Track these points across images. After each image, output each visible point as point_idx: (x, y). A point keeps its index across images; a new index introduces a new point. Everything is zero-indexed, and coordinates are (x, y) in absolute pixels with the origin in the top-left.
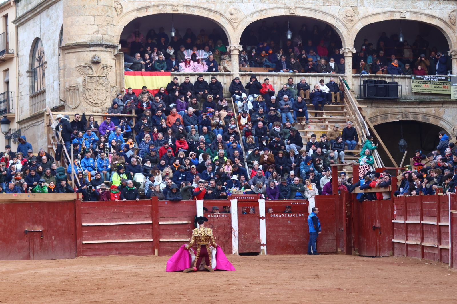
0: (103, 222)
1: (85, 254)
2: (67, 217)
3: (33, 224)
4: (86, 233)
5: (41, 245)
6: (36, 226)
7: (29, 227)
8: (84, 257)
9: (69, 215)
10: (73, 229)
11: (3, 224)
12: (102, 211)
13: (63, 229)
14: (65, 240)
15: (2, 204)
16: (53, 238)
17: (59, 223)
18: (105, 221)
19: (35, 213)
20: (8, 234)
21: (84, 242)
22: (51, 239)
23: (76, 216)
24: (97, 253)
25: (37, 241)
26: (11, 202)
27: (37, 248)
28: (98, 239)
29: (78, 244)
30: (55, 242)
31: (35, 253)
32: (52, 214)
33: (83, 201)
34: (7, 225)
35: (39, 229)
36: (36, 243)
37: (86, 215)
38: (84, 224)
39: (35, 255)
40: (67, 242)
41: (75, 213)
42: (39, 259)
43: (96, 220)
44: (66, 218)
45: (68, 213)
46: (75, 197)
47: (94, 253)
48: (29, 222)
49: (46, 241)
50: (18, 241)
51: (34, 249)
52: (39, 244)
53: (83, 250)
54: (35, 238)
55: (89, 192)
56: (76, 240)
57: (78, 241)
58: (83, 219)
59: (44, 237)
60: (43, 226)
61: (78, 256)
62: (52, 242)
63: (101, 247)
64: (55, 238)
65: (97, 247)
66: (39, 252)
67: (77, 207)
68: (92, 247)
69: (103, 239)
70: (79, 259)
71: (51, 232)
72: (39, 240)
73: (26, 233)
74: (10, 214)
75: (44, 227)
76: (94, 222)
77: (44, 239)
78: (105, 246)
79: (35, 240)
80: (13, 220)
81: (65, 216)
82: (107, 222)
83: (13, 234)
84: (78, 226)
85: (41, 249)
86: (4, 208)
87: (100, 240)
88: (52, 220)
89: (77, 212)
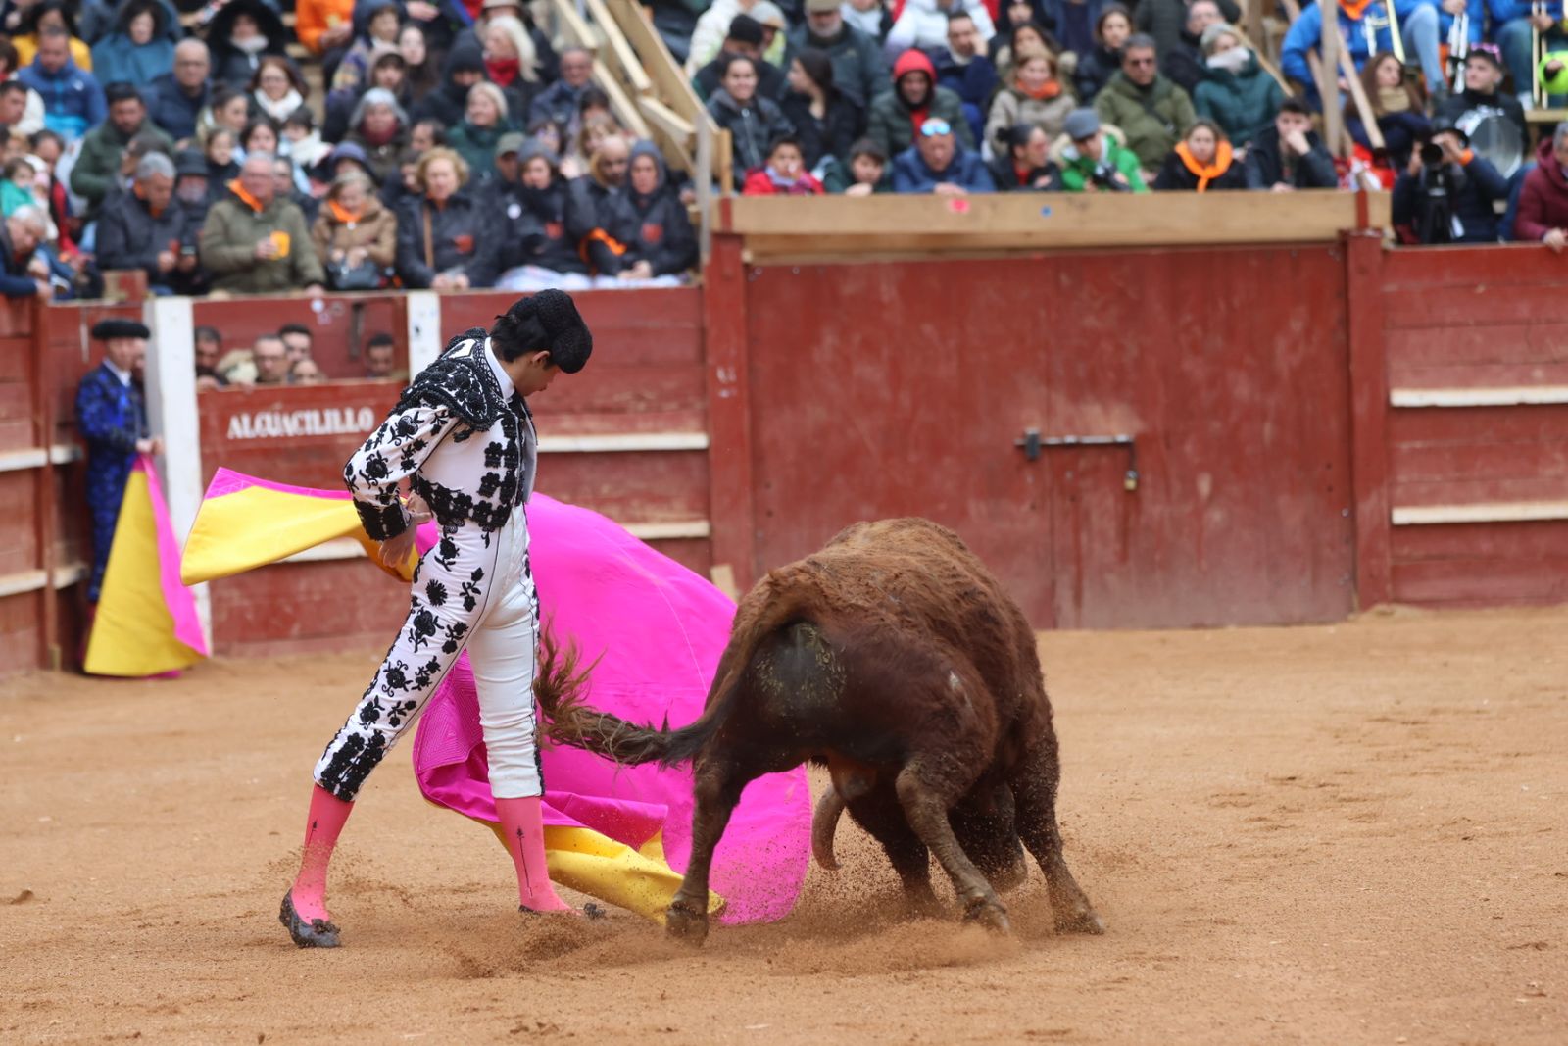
0: (1525, 380)
1: (1410, 591)
2: (1293, 347)
3: (1076, 397)
4: (1414, 451)
5: (1125, 534)
6: (1093, 411)
7: (1049, 411)
8: (1401, 611)
9: (1308, 332)
10: (1334, 425)
11: (885, 394)
12: (1524, 309)
13: (1268, 430)
14: (1283, 501)
15: (875, 266)
16: (1204, 486)
17: (1243, 389)
18: (1538, 373)
19: (1090, 321)
20: (913, 457)
21: (1402, 516)
22: (1191, 492)
23: (1355, 345)
24: (1491, 585)
25: (1102, 508)
26: (934, 251)
27: (1101, 548)
28: (1495, 495)
29: (1364, 532)
30: (1216, 516)
31: (1086, 583)
32: (1197, 331)
33: (1400, 240)
34: (905, 399)
35: (1113, 426)
36: (1095, 517)
37: (1414, 338)
38: (1402, 398)
39: (1087, 596)
40: (1293, 512)
41: (1346, 321)
42: (1113, 626)
43: (1481, 370)
44: (1284, 358)
45: (1297, 326)
46: (1347, 220)
47: (1470, 584)
48: (1048, 380)
49: (1155, 509)
50: (976, 508)
51: (1078, 560)
52: (1111, 528)
53: (1395, 570)
54: (1086, 483)
55: (1435, 185)
56: (1351, 500)
57: (1367, 508)
58: (1396, 364)
59: (1148, 479)
60: (1141, 406)
61: (1366, 604)
62: (1198, 513)
63: (1512, 546)
64: (1216, 487)
65: (1485, 545)
66: (1112, 579)
67: (1357, 282)
68: (1454, 545)
69: (1527, 496)
70: (1369, 625)
71: (1188, 448)
72: (1110, 502)
73: (1032, 452)
74: (928, 329)
75: (1143, 415)
76: (1465, 383)
77: (1147, 494)
78: (1542, 542)
79: (1090, 500)
80: (947, 371)
81: (1281, 344)
82: (1550, 381)
83: (947, 461)
84: (1361, 406)
85: (1123, 557)
86: (888, 292)
87: (1508, 498)
88: (1195, 368)
89: (1358, 316)
